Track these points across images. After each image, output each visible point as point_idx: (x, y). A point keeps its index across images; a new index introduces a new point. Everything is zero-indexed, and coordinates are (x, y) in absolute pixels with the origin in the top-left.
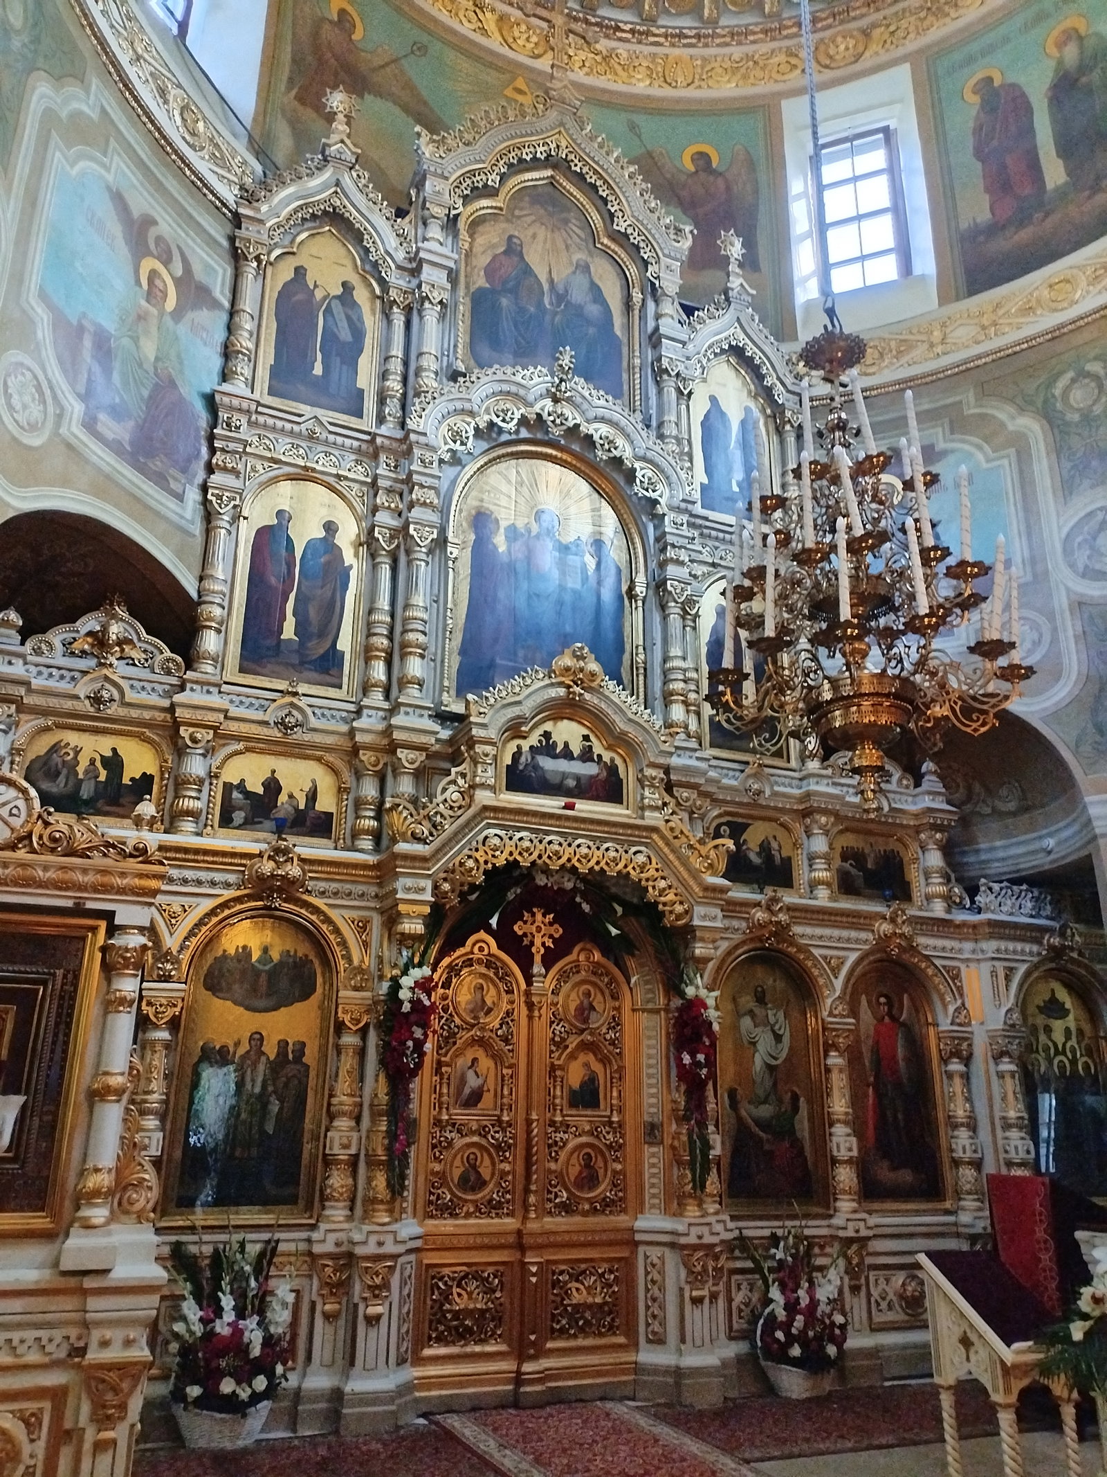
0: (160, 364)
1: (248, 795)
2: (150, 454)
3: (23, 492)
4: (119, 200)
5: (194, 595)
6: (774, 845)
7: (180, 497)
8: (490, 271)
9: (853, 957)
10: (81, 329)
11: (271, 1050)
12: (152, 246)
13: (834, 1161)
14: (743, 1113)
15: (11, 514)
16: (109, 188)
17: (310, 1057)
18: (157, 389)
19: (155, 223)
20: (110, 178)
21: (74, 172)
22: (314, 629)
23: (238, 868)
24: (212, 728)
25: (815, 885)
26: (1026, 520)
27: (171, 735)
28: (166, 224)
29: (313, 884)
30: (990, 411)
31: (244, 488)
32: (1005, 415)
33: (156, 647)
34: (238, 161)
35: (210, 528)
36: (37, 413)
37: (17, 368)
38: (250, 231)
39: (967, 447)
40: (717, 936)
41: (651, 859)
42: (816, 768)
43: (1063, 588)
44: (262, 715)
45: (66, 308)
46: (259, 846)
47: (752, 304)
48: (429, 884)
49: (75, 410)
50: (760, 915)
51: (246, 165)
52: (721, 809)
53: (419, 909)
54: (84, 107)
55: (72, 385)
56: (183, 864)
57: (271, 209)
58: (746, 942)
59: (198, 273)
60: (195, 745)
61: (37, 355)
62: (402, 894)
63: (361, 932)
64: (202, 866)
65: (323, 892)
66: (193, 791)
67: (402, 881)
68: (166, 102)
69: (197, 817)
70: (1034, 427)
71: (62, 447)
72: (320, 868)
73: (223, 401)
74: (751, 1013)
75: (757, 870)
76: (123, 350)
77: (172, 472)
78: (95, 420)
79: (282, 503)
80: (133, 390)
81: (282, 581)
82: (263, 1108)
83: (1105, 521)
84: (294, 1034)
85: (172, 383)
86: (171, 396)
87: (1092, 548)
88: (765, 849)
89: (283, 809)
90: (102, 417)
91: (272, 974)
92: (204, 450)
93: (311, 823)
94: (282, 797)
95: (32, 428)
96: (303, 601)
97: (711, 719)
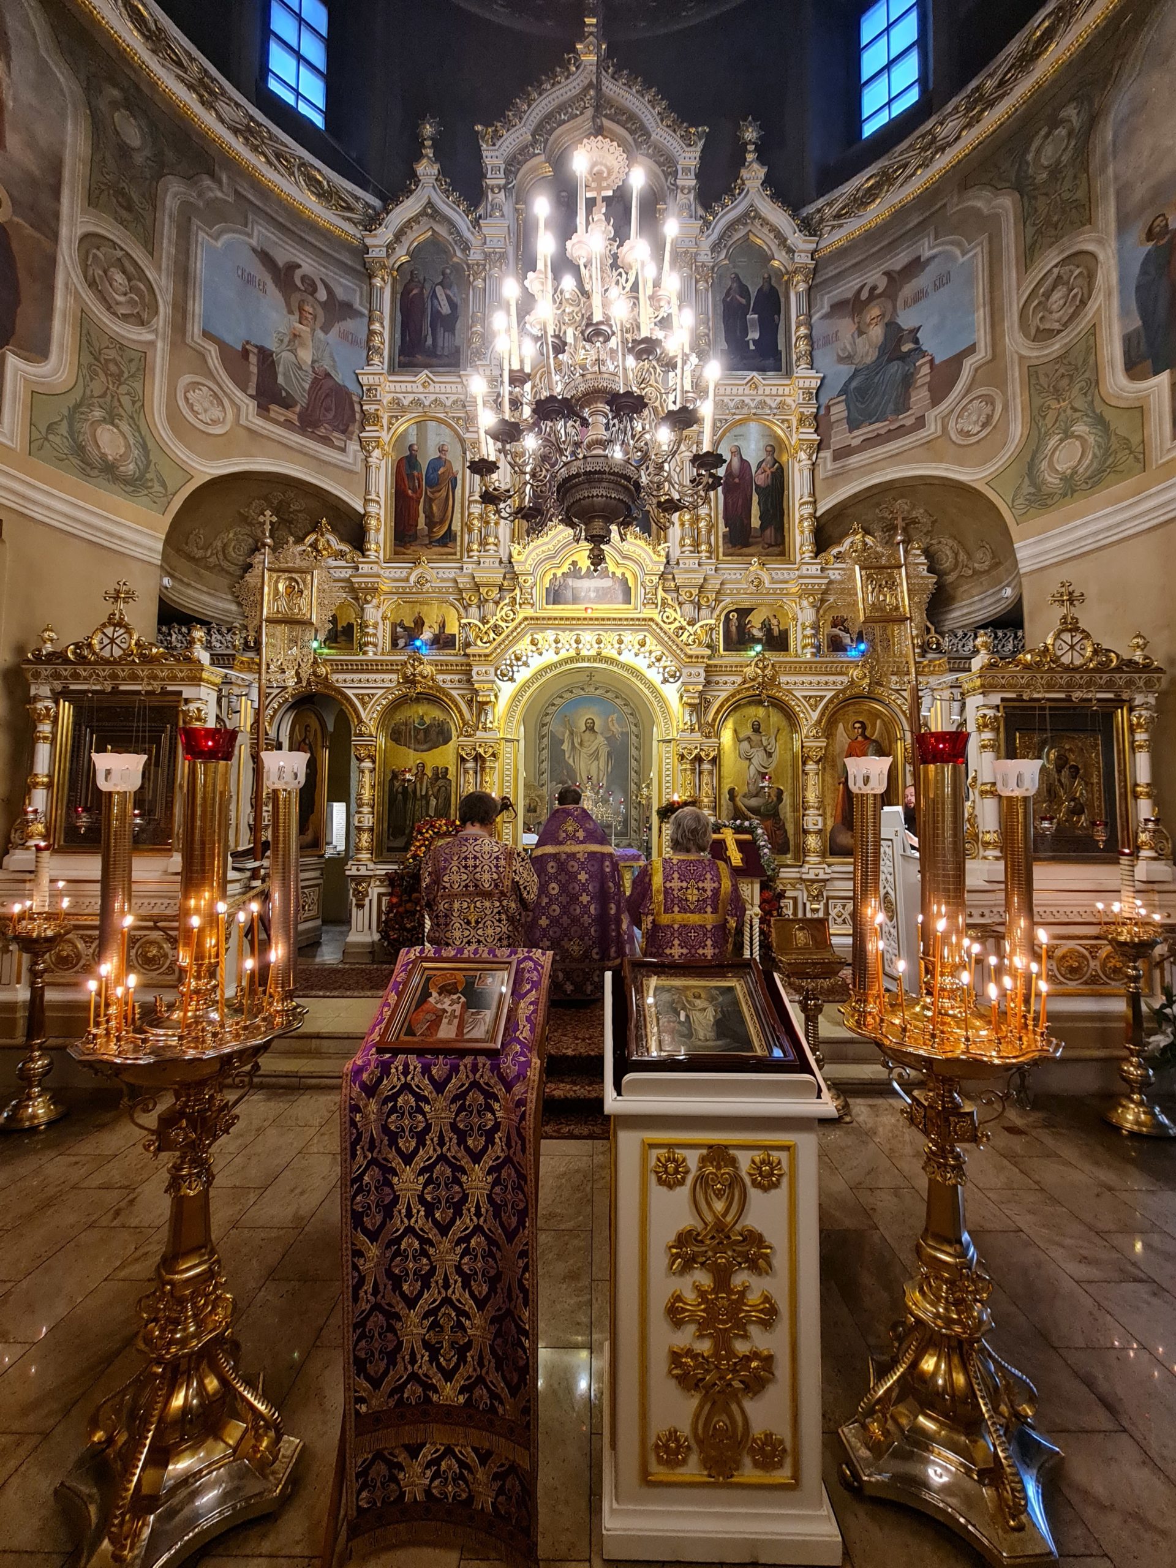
0: (316, 365)
1: (405, 628)
2: (315, 425)
3: (214, 464)
4: (265, 258)
5: (362, 512)
6: (774, 622)
7: (343, 450)
9: (830, 694)
10: (245, 353)
11: (429, 773)
12: (298, 283)
13: (806, 832)
14: (740, 804)
15: (208, 478)
16: (254, 250)
17: (451, 776)
18: (315, 382)
19: (299, 266)
20: (254, 242)
21: (219, 244)
22: (437, 520)
23: (396, 671)
24: (374, 590)
25: (804, 647)
26: (992, 299)
27: (357, 599)
28: (308, 265)
29: (440, 677)
30: (970, 203)
31: (385, 436)
32: (981, 201)
33: (345, 548)
34: (360, 206)
35: (367, 467)
36: (216, 413)
37: (195, 385)
38: (373, 253)
39: (948, 247)
40: (700, 688)
41: (650, 640)
42: (807, 560)
43: (1016, 357)
44: (407, 580)
45: (229, 339)
46: (405, 658)
47: (767, 182)
48: (492, 670)
49: (250, 406)
50: (749, 671)
51: (367, 205)
52: (728, 600)
53: (487, 686)
54: (219, 194)
55: (244, 390)
56: (368, 671)
57: (384, 234)
58: (739, 692)
59: (340, 294)
60: (368, 602)
61: (210, 375)
62: (475, 677)
63: (469, 703)
64: (377, 671)
65: (447, 681)
66: (371, 630)
67: (475, 670)
68: (292, 174)
69: (375, 645)
70: (1006, 204)
71: (243, 433)
72: (443, 667)
73: (364, 380)
74: (749, 739)
75: (758, 641)
76: (284, 358)
77: (335, 434)
78: (268, 410)
79: (413, 439)
80: (299, 387)
81: (415, 491)
82: (428, 803)
83: (1059, 277)
84: (440, 763)
85: (328, 375)
86: (329, 383)
87: (1046, 309)
88: (766, 626)
89: (427, 635)
90: (274, 407)
91: (427, 731)
92: (358, 416)
93: (442, 641)
94: (426, 628)
95: (215, 422)
96: (429, 501)
97: (724, 536)
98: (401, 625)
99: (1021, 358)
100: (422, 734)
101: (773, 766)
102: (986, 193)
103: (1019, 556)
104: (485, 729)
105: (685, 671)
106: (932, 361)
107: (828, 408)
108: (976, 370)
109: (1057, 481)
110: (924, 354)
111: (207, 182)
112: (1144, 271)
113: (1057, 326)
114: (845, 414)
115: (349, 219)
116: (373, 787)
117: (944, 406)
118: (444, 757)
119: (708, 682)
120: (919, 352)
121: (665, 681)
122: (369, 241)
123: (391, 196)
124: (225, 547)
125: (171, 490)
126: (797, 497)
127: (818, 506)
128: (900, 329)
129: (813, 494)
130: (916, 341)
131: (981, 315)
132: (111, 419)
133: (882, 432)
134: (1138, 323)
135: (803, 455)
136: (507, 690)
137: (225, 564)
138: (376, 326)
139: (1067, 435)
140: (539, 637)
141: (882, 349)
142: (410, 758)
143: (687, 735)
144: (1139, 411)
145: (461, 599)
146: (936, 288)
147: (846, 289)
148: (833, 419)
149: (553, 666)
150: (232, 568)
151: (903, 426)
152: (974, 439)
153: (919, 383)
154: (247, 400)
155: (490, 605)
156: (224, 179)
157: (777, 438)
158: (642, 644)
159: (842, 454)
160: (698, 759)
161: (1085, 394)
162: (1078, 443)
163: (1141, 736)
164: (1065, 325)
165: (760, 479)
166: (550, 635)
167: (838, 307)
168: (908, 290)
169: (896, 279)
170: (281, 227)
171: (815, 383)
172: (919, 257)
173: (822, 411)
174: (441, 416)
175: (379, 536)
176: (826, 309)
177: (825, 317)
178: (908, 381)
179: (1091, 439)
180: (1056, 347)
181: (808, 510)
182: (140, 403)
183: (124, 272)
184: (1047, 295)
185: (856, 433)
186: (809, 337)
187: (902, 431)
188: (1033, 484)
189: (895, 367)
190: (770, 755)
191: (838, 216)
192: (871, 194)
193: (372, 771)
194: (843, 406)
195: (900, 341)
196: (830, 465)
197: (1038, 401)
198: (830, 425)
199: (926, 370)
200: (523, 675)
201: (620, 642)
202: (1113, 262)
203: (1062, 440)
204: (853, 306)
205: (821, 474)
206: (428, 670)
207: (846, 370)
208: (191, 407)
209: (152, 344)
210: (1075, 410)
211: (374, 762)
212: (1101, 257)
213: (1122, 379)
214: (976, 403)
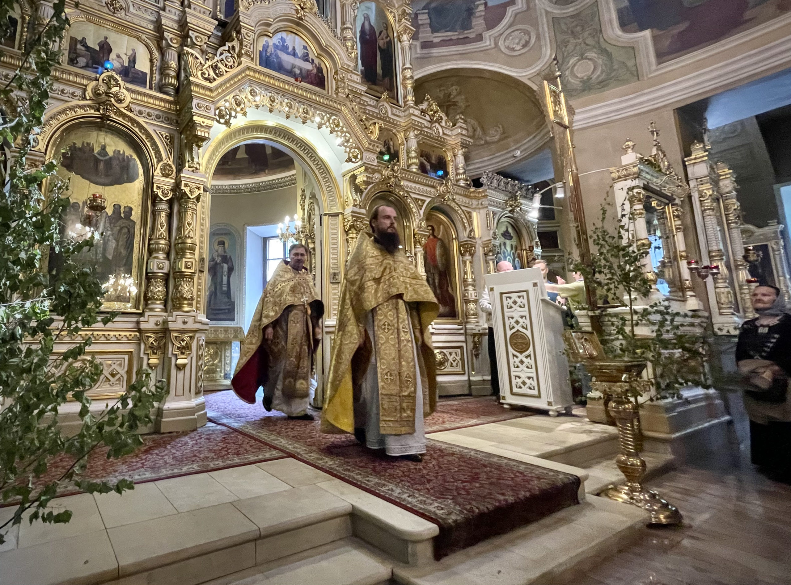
6: (391, 143)
11: (109, 210)
17: (135, 217)
42: (412, 105)
43: (543, 11)
48: (213, 107)
53: (207, 122)
63: (168, 141)
82: (105, 244)
84: (123, 201)
88: (387, 145)
91: (108, 163)
99: (547, 12)
104: (192, 168)
106: (486, 4)
108: (516, 15)
109: (578, 83)
114: (428, 21)
117: (495, 31)
126: (401, 64)
139: (582, 57)
144: (632, 50)
151: (467, 37)
152: (517, 53)
153: (478, 14)
159: (427, 45)
161: (594, 37)
162: (590, 63)
163: (678, 223)
165: (381, 43)
178: (470, 12)
179: (600, 62)
180: (570, 10)
185: (436, 35)
187: (467, 40)
194: (426, 16)
196: (419, 51)
197: (560, 37)
198: (418, 26)
199: (482, 8)
203: (579, 60)
205: (413, 54)
210: (587, 45)
213: (618, 31)
214: (516, 33)
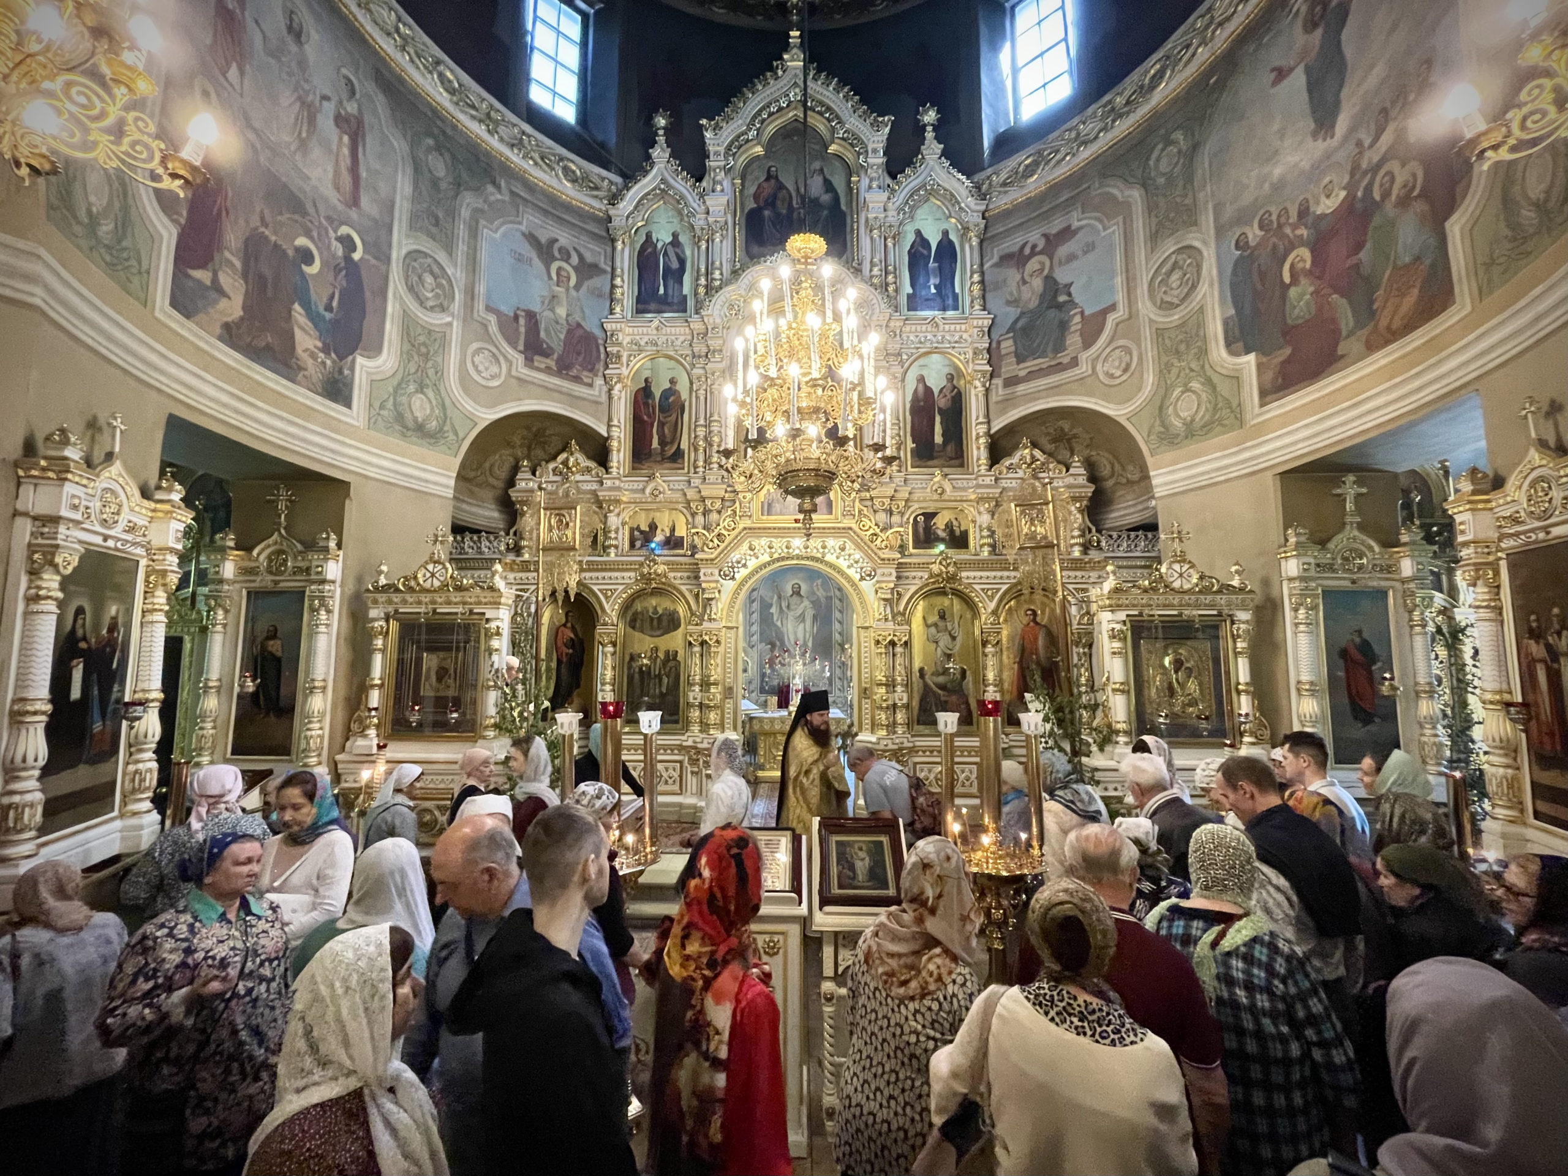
0: (570, 318)
1: (642, 532)
2: (568, 367)
3: (493, 410)
4: (532, 238)
5: (606, 435)
6: (955, 523)
8: (756, 197)
9: (1004, 587)
11: (661, 655)
14: (929, 681)
15: (487, 423)
16: (523, 234)
17: (680, 658)
18: (569, 332)
19: (557, 240)
20: (523, 228)
21: (498, 235)
22: (668, 440)
23: (635, 570)
24: (618, 502)
25: (982, 546)
26: (1127, 271)
27: (601, 507)
28: (564, 238)
29: (671, 575)
30: (1107, 189)
31: (625, 371)
32: (1117, 190)
33: (592, 464)
34: (606, 182)
35: (610, 398)
36: (495, 369)
37: (478, 351)
38: (616, 222)
39: (1092, 222)
40: (892, 585)
41: (849, 545)
42: (983, 472)
43: (1146, 320)
44: (643, 490)
45: (504, 308)
46: (642, 559)
47: (945, 154)
48: (716, 572)
49: (519, 359)
50: (935, 568)
51: (611, 183)
52: (916, 506)
53: (713, 585)
54: (499, 197)
55: (515, 348)
56: (611, 570)
57: (626, 205)
58: (927, 585)
59: (589, 258)
60: (610, 511)
61: (490, 339)
62: (702, 578)
63: (697, 596)
64: (618, 570)
65: (677, 578)
66: (613, 535)
67: (702, 571)
68: (553, 169)
69: (616, 547)
70: (1135, 195)
71: (514, 381)
72: (673, 567)
73: (608, 327)
74: (935, 625)
75: (943, 540)
76: (545, 318)
77: (585, 373)
78: (532, 360)
79: (647, 374)
80: (554, 338)
81: (649, 416)
82: (660, 680)
83: (1176, 262)
84: (672, 647)
85: (579, 325)
86: (579, 332)
87: (1167, 285)
88: (949, 527)
89: (659, 537)
90: (536, 358)
91: (660, 619)
92: (603, 356)
93: (673, 542)
94: (659, 531)
95: (493, 377)
96: (662, 425)
97: (912, 450)
98: (638, 528)
99: (1151, 320)
100: (655, 623)
101: (957, 647)
102: (1120, 184)
103: (1154, 482)
104: (710, 620)
105: (879, 571)
106: (1082, 313)
107: (999, 343)
108: (1117, 325)
109: (1181, 425)
110: (1075, 305)
111: (490, 188)
112: (1234, 273)
113: (1176, 301)
114: (1013, 349)
115: (596, 197)
116: (614, 668)
117: (1093, 349)
118: (675, 641)
119: (898, 578)
120: (1071, 303)
121: (862, 579)
122: (612, 212)
123: (630, 176)
124: (492, 466)
125: (461, 435)
126: (974, 417)
127: (993, 424)
128: (1056, 282)
129: (987, 415)
130: (1070, 295)
131: (1119, 281)
132: (421, 389)
133: (1044, 366)
134: (1232, 312)
135: (978, 383)
136: (729, 586)
137: (491, 480)
138: (618, 281)
139: (1187, 390)
140: (755, 543)
141: (1042, 296)
142: (643, 644)
143: (882, 625)
144: (1236, 380)
145: (689, 507)
146: (1085, 253)
147: (1011, 244)
148: (1003, 352)
149: (765, 565)
150: (496, 483)
152: (1118, 381)
153: (1073, 329)
154: (516, 355)
155: (714, 516)
156: (503, 184)
157: (957, 368)
158: (843, 549)
159: (1011, 382)
160: (893, 644)
161: (1198, 359)
162: (1194, 397)
163: (1241, 645)
164: (1183, 300)
165: (942, 403)
166: (765, 541)
167: (1006, 259)
168: (1062, 251)
169: (1052, 242)
170: (546, 213)
171: (987, 323)
172: (1069, 226)
173: (994, 345)
174: (672, 353)
175: (620, 455)
176: (996, 259)
177: (996, 265)
178: (1064, 326)
179: (1204, 396)
180: (1176, 317)
181: (982, 429)
182: (439, 372)
183: (432, 273)
184: (1169, 274)
185: (1022, 366)
186: (982, 282)
187: (1060, 368)
188: (1163, 424)
189: (1052, 313)
190: (954, 638)
191: (1004, 184)
192: (1030, 171)
193: (614, 654)
194: (1010, 342)
195: (1056, 293)
196: (1001, 392)
197: (1165, 359)
198: (1001, 357)
199: (1078, 319)
200: (740, 575)
201: (824, 547)
202: (1213, 260)
203: (1183, 392)
204: (1018, 259)
205: (993, 398)
206: (661, 569)
207: (1013, 312)
208: (476, 367)
209: (450, 324)
210: (1192, 370)
211: (614, 645)
212: (1205, 253)
213: (1224, 353)
214: (1117, 351)
